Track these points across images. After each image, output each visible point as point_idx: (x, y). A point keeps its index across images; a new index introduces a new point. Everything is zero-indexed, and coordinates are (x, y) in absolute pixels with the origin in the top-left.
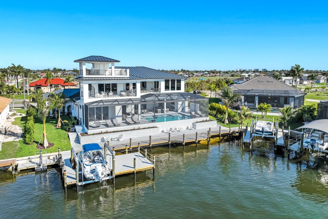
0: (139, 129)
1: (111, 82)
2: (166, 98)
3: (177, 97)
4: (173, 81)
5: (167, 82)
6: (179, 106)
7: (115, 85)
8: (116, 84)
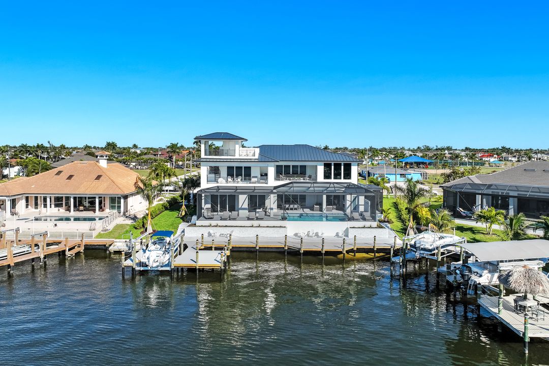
0: (259, 226)
1: (243, 165)
2: (326, 190)
3: (344, 189)
4: (337, 166)
5: (327, 166)
6: (348, 203)
7: (248, 169)
8: (250, 167)
